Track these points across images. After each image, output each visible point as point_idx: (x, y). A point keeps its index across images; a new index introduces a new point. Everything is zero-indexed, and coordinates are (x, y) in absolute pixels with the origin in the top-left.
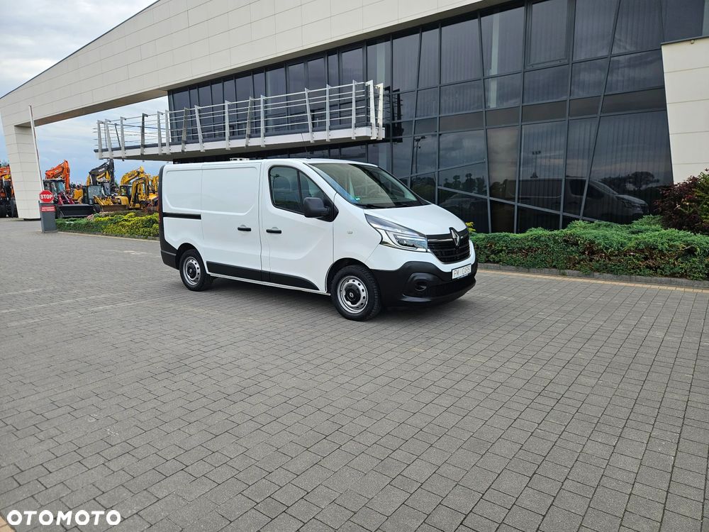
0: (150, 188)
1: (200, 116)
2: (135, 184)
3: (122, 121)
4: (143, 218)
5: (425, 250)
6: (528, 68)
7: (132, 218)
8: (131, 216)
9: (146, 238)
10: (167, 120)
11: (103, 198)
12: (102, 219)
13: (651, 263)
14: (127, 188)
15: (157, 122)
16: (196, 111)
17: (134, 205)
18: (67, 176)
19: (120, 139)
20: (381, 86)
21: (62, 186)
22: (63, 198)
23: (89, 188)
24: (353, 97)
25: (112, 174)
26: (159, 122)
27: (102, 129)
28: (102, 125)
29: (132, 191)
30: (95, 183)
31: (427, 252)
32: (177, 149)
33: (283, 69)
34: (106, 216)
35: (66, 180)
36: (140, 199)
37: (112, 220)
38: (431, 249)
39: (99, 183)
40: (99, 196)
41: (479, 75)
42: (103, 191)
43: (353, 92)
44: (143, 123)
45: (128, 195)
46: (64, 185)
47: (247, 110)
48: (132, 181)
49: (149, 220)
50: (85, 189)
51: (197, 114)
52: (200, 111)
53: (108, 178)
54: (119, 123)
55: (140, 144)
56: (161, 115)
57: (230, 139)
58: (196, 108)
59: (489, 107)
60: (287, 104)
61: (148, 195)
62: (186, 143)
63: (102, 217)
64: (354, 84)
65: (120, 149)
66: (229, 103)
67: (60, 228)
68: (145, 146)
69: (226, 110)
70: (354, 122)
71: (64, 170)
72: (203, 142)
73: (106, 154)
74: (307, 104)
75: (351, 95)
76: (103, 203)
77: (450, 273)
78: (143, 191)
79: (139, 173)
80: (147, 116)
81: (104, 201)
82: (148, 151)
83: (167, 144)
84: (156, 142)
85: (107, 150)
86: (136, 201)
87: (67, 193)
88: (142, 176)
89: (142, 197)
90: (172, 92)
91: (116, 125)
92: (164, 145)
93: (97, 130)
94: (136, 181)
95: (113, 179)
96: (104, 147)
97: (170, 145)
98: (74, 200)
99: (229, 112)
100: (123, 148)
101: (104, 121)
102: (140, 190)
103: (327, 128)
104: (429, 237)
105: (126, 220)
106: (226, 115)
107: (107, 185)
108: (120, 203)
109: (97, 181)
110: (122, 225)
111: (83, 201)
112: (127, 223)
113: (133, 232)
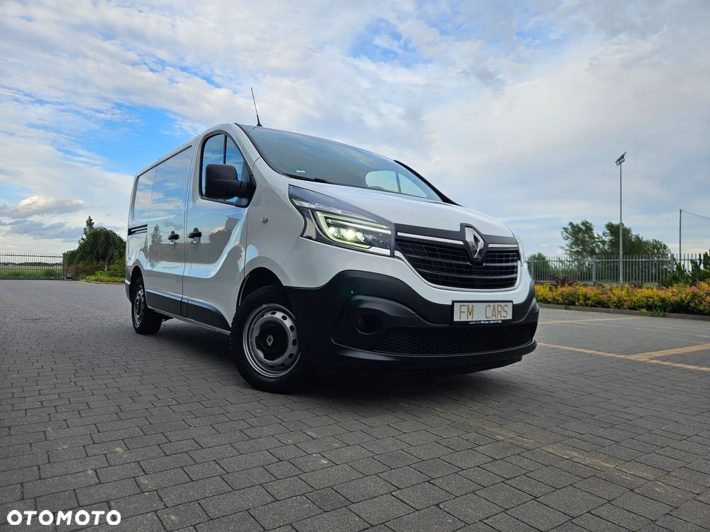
5: (387, 252)
31: (392, 256)
38: (403, 252)
77: (450, 309)
104: (399, 228)
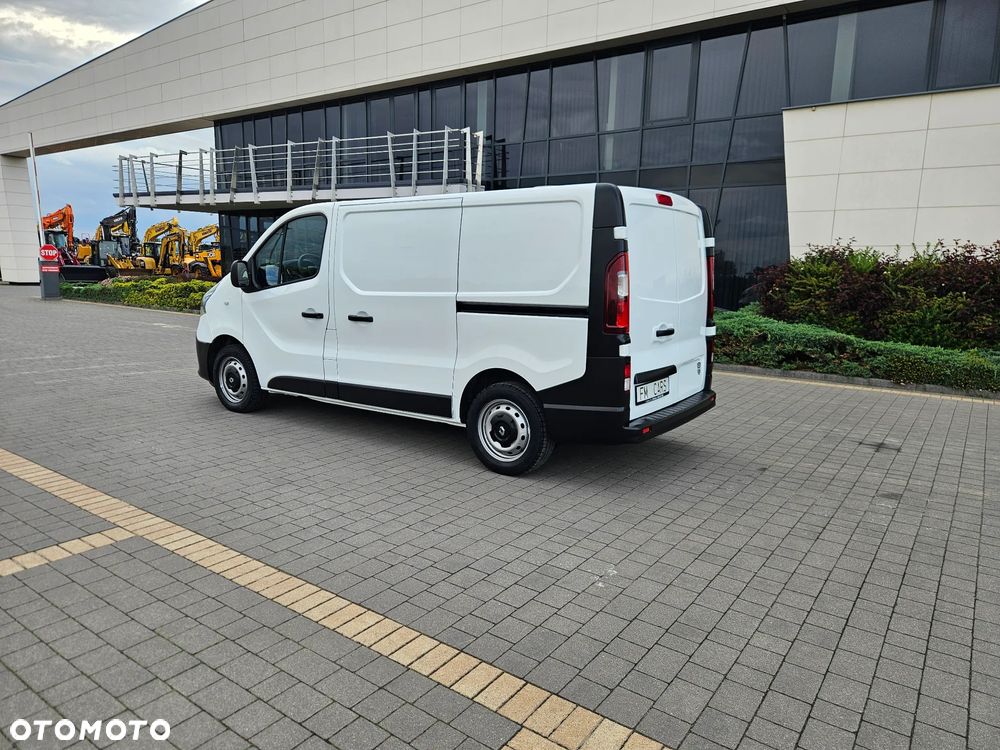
0: (186, 249)
1: (255, 158)
2: (166, 241)
3: (152, 159)
4: (178, 285)
6: (648, 125)
7: (161, 285)
8: (161, 283)
9: (180, 311)
10: (212, 161)
11: (120, 259)
12: (123, 285)
13: (727, 349)
14: (154, 247)
15: (198, 162)
16: (251, 152)
17: (163, 270)
18: (70, 226)
19: (149, 182)
20: (480, 134)
21: (63, 241)
22: (64, 256)
23: (100, 244)
24: (446, 147)
25: (133, 226)
26: (201, 162)
27: (125, 167)
28: (125, 162)
29: (160, 251)
30: (108, 238)
32: (224, 198)
33: (364, 103)
34: (128, 281)
35: (68, 231)
36: (171, 263)
37: (136, 286)
39: (114, 237)
40: (114, 256)
41: (592, 129)
42: (119, 249)
43: (446, 140)
44: (180, 163)
45: (154, 255)
46: (66, 238)
47: (315, 154)
48: (160, 237)
49: (186, 288)
50: (95, 245)
51: (251, 156)
52: (255, 152)
53: (127, 231)
54: (148, 160)
55: (175, 189)
56: (204, 154)
57: (292, 190)
58: (251, 148)
59: (604, 169)
60: (368, 150)
61: (183, 257)
62: (236, 191)
63: (123, 281)
64: (447, 130)
65: (148, 194)
66: (293, 144)
67: (67, 294)
68: (182, 193)
69: (289, 152)
70: (445, 177)
71: (66, 218)
72: (258, 191)
73: (129, 201)
74: (390, 151)
75: (443, 144)
76: (119, 265)
78: (176, 252)
79: (170, 226)
80: (186, 154)
81: (121, 263)
82: (186, 200)
83: (212, 192)
84: (197, 187)
85: (130, 195)
86: (166, 264)
87: (69, 249)
88: (175, 230)
89: (175, 259)
90: (220, 123)
91: (143, 162)
92: (207, 192)
93: (118, 169)
94: (166, 237)
95: (134, 233)
96: (127, 191)
97: (215, 192)
98: (79, 260)
99: (293, 155)
100: (152, 194)
101: (128, 156)
102: (172, 249)
103: (413, 182)
105: (155, 287)
106: (289, 158)
107: (126, 242)
108: (144, 267)
109: (110, 235)
110: (149, 293)
111: (92, 261)
112: (156, 291)
113: (163, 302)
